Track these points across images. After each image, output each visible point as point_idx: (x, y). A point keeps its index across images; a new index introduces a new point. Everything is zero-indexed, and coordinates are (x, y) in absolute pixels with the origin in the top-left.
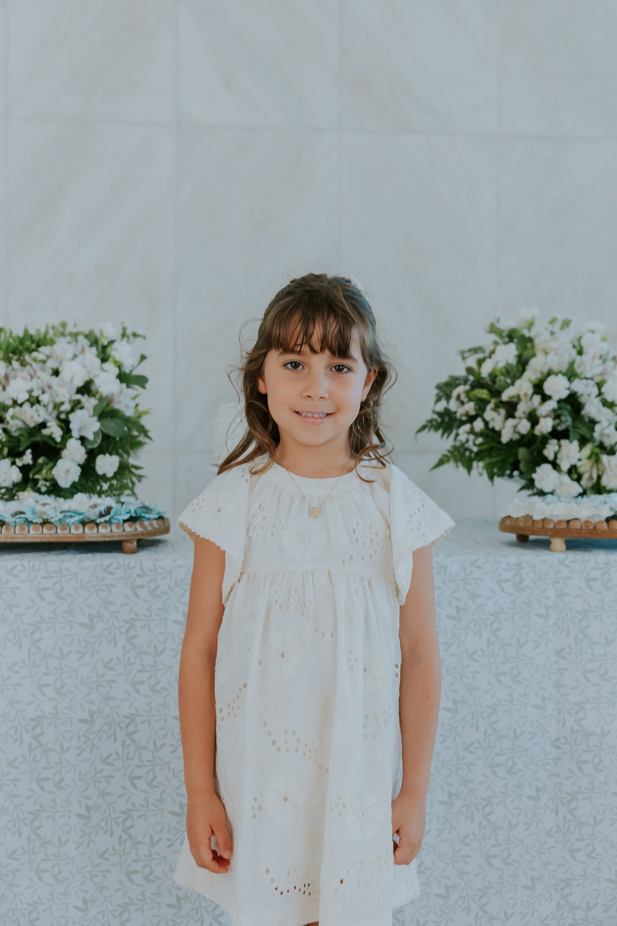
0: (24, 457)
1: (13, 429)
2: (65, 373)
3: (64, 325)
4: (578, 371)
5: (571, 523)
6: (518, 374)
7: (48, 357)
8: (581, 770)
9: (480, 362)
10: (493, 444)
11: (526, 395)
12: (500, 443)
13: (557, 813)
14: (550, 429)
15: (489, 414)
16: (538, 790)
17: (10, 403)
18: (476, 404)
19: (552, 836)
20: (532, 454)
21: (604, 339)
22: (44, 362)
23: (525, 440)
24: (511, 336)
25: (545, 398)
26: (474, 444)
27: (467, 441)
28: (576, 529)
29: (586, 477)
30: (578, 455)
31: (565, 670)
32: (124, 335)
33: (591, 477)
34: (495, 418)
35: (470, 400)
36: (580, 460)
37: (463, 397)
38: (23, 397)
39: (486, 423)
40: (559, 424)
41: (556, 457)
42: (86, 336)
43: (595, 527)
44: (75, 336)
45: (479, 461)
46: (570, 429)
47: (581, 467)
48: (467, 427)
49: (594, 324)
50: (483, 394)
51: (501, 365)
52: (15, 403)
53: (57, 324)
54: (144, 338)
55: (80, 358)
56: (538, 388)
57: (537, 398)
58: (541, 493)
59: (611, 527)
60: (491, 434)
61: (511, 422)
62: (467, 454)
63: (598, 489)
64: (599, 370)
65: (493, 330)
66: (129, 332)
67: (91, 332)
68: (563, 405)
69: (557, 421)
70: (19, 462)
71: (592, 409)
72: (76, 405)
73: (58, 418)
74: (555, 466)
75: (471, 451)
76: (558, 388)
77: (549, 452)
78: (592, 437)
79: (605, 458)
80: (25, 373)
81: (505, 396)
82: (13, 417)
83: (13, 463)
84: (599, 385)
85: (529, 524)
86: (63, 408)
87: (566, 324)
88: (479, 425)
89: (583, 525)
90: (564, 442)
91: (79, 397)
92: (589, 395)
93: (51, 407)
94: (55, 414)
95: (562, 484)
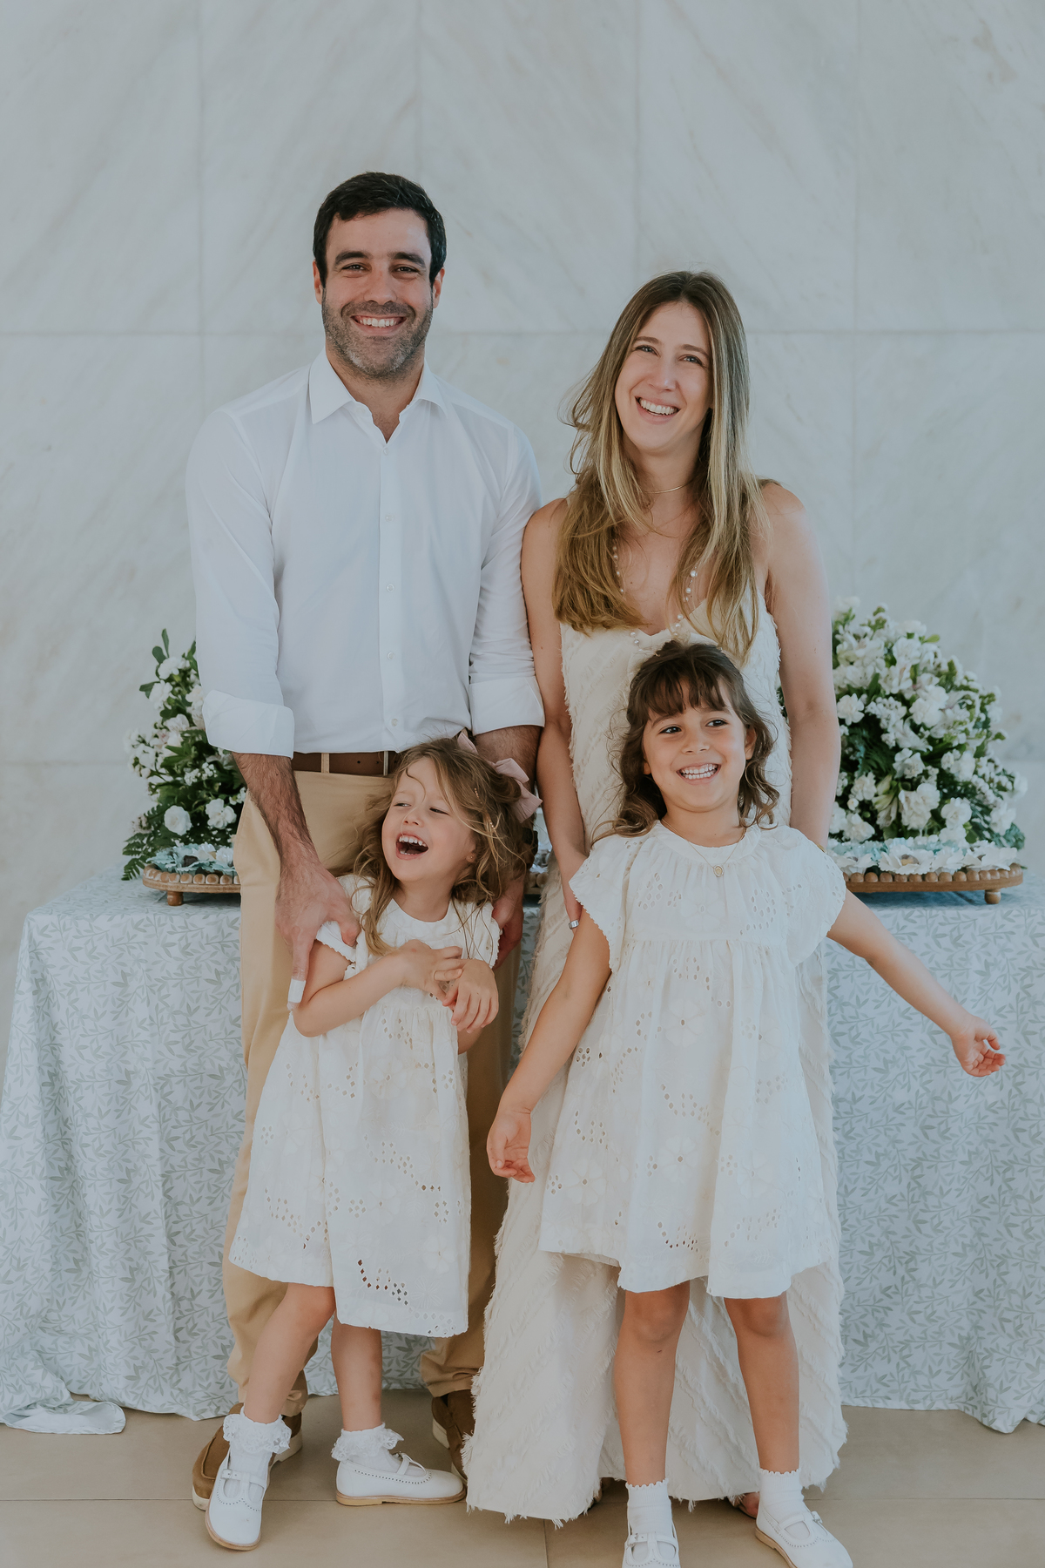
0: (238, 795)
1: (225, 763)
4: (884, 686)
29: (882, 815)
30: (874, 790)
33: (888, 817)
36: (876, 795)
41: (849, 792)
47: (876, 803)
63: (899, 829)
68: (857, 730)
70: (232, 800)
76: (850, 710)
78: (892, 768)
79: (905, 793)
83: (227, 802)
84: (909, 703)
92: (894, 718)
95: (851, 824)
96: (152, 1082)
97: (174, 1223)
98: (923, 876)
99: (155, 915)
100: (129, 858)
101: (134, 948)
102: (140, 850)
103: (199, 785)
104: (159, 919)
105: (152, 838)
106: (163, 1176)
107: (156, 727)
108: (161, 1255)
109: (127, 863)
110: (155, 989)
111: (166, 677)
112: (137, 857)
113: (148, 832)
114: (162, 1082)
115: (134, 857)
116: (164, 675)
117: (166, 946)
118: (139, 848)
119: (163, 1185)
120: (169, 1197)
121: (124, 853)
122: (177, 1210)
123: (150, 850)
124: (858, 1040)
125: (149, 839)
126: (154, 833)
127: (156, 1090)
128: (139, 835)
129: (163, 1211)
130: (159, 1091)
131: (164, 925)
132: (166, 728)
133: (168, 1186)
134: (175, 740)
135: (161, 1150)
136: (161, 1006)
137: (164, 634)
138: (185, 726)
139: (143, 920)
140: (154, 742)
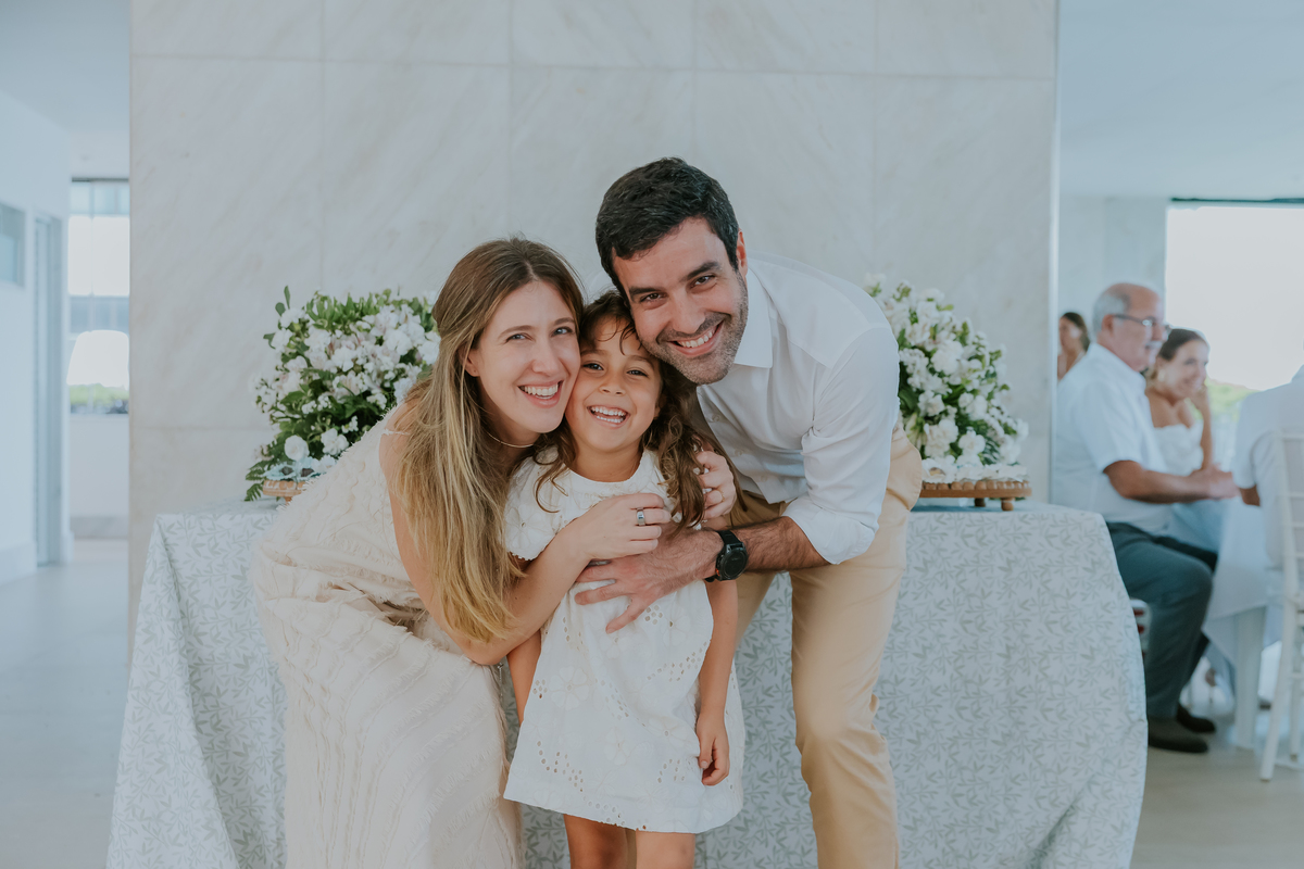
0: (350, 424)
1: (339, 397)
2: (389, 343)
3: (387, 293)
7: (372, 326)
17: (334, 371)
22: (368, 331)
38: (348, 365)
42: (410, 305)
44: (398, 304)
52: (340, 371)
53: (380, 292)
55: (404, 326)
67: (415, 299)
70: (345, 430)
71: (919, 378)
72: (400, 374)
73: (382, 386)
78: (917, 407)
79: (929, 428)
80: (349, 341)
82: (338, 385)
83: (340, 432)
86: (387, 377)
91: (402, 365)
93: (374, 375)
94: (379, 382)
98: (949, 485)
100: (252, 483)
103: (315, 415)
107: (278, 369)
109: (248, 487)
111: (287, 326)
113: (268, 459)
115: (255, 482)
116: (285, 324)
118: (259, 474)
121: (247, 480)
125: (269, 467)
126: (274, 462)
127: (271, 674)
128: (261, 463)
132: (286, 369)
134: (295, 378)
137: (286, 291)
138: (305, 365)
140: (275, 385)
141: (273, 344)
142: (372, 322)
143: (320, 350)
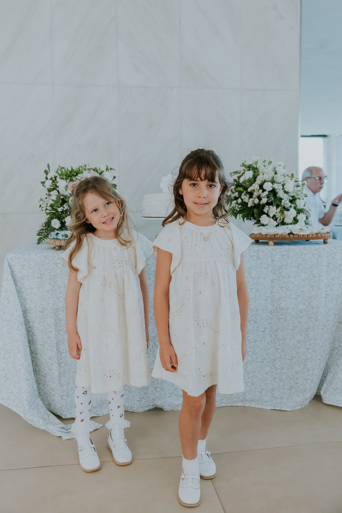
3: (85, 166)
4: (275, 180)
5: (276, 235)
6: (253, 182)
8: (279, 321)
9: (239, 177)
10: (245, 208)
11: (257, 189)
12: (247, 207)
13: (271, 337)
14: (266, 202)
15: (243, 197)
16: (265, 328)
18: (238, 193)
19: (269, 344)
20: (259, 211)
21: (284, 168)
23: (256, 206)
24: (249, 167)
25: (264, 191)
26: (238, 208)
27: (235, 206)
28: (278, 238)
29: (279, 219)
30: (276, 211)
31: (274, 287)
32: (107, 169)
33: (280, 219)
34: (245, 198)
35: (236, 192)
36: (276, 213)
37: (233, 190)
39: (242, 200)
40: (269, 200)
41: (268, 212)
43: (284, 237)
44: (89, 169)
45: (240, 214)
46: (273, 201)
47: (277, 215)
48: (235, 201)
49: (281, 163)
50: (241, 189)
51: (247, 178)
53: (83, 165)
54: (114, 170)
56: (261, 186)
57: (261, 191)
58: (263, 225)
59: (290, 237)
60: (244, 204)
61: (251, 199)
62: (235, 211)
63: (283, 223)
64: (283, 180)
65: (243, 165)
66: (109, 168)
67: (96, 168)
68: (270, 193)
69: (268, 199)
71: (281, 194)
74: (268, 215)
75: (237, 210)
76: (268, 187)
77: (265, 210)
78: (281, 204)
79: (285, 212)
81: (249, 190)
84: (283, 185)
85: (261, 236)
87: (270, 163)
88: (239, 201)
89: (280, 236)
90: (271, 206)
92: (280, 189)
95: (270, 222)
96: (52, 311)
97: (60, 359)
98: (307, 235)
99: (52, 253)
100: (39, 237)
101: (45, 265)
102: (42, 234)
103: (62, 212)
104: (54, 255)
105: (46, 230)
106: (56, 343)
107: (47, 194)
108: (56, 370)
109: (38, 239)
110: (53, 279)
111: (50, 178)
112: (42, 236)
113: (45, 228)
114: (56, 311)
115: (41, 236)
117: (56, 264)
118: (42, 233)
119: (56, 347)
120: (59, 351)
121: (37, 235)
122: (61, 355)
123: (46, 234)
124: (289, 289)
125: (45, 231)
126: (47, 229)
127: (54, 314)
128: (43, 230)
129: (57, 356)
130: (55, 314)
131: (55, 256)
132: (50, 195)
133: (58, 347)
134: (54, 198)
135: (56, 335)
136: (55, 285)
137: (48, 166)
138: (57, 193)
139: (48, 255)
140: (46, 200)
141: (45, 185)
142: (81, 176)
143: (63, 187)
